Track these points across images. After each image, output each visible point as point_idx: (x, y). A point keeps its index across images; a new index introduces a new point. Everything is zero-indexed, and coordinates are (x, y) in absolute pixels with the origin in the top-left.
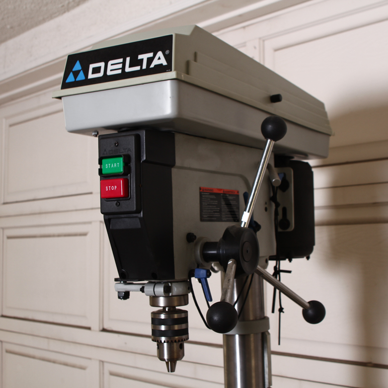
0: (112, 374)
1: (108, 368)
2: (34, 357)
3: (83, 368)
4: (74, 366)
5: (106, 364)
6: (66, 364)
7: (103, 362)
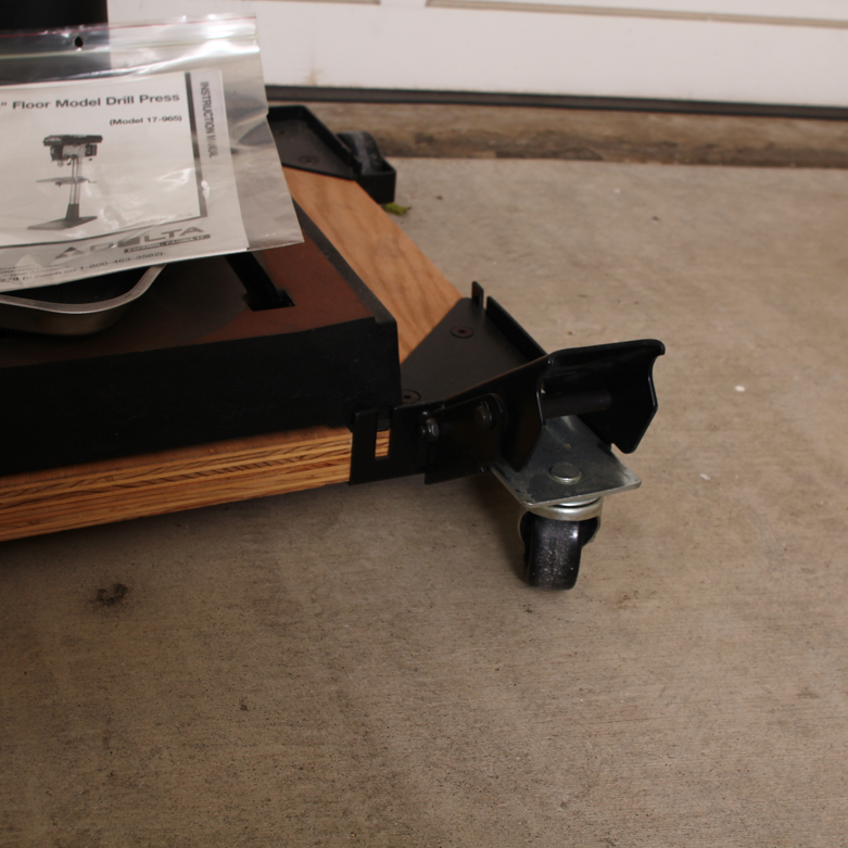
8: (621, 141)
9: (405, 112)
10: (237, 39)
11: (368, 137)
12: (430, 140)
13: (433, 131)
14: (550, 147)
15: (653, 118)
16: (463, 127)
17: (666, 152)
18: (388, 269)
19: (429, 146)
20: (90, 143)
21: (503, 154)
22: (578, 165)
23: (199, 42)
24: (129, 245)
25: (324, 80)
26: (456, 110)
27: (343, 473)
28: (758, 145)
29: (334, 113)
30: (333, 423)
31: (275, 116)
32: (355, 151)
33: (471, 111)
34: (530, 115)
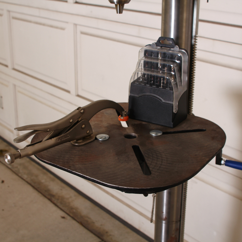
0: (82, 33)
1: (80, 29)
2: (30, 22)
3: (63, 29)
4: (57, 28)
5: (78, 27)
6: (52, 26)
7: (76, 25)
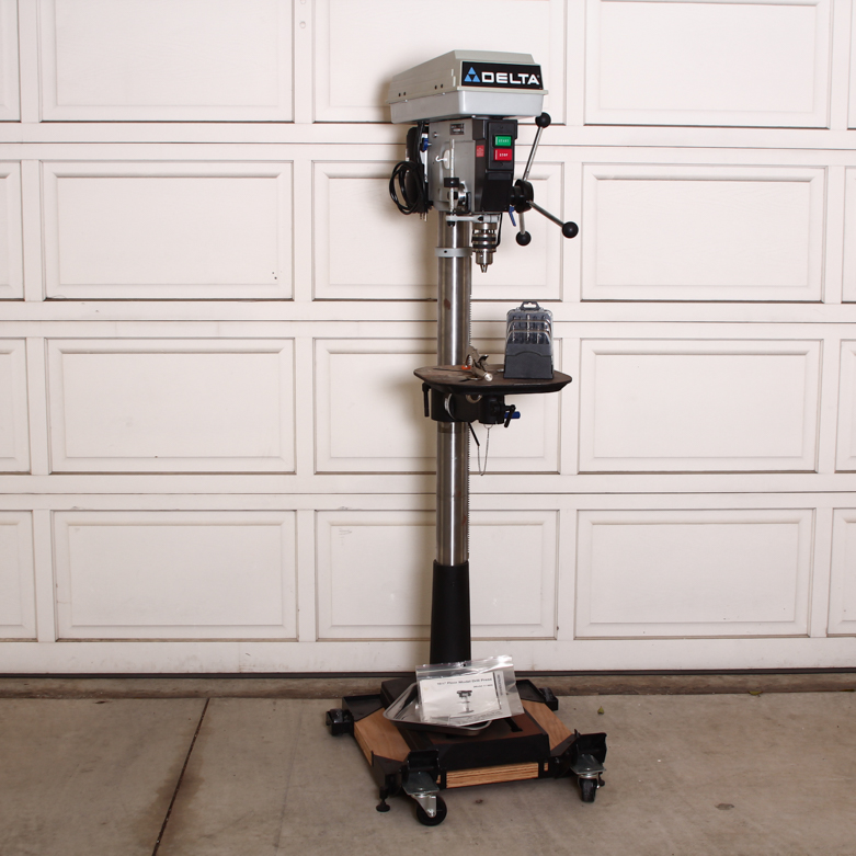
8: (648, 687)
9: (568, 679)
10: (507, 662)
11: (549, 689)
12: (575, 689)
13: (577, 686)
14: (620, 690)
15: (664, 677)
16: (588, 684)
17: (665, 691)
18: (552, 727)
19: (575, 691)
20: (469, 693)
21: (601, 694)
22: (627, 696)
23: (496, 663)
24: (483, 716)
25: (537, 669)
26: (587, 678)
27: (536, 775)
28: (702, 686)
29: (541, 681)
30: (533, 761)
31: (518, 683)
32: (544, 693)
33: (592, 678)
34: (615, 678)
